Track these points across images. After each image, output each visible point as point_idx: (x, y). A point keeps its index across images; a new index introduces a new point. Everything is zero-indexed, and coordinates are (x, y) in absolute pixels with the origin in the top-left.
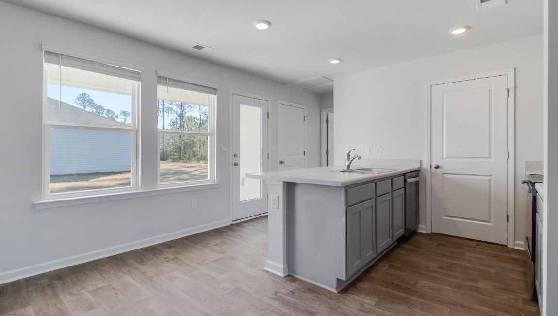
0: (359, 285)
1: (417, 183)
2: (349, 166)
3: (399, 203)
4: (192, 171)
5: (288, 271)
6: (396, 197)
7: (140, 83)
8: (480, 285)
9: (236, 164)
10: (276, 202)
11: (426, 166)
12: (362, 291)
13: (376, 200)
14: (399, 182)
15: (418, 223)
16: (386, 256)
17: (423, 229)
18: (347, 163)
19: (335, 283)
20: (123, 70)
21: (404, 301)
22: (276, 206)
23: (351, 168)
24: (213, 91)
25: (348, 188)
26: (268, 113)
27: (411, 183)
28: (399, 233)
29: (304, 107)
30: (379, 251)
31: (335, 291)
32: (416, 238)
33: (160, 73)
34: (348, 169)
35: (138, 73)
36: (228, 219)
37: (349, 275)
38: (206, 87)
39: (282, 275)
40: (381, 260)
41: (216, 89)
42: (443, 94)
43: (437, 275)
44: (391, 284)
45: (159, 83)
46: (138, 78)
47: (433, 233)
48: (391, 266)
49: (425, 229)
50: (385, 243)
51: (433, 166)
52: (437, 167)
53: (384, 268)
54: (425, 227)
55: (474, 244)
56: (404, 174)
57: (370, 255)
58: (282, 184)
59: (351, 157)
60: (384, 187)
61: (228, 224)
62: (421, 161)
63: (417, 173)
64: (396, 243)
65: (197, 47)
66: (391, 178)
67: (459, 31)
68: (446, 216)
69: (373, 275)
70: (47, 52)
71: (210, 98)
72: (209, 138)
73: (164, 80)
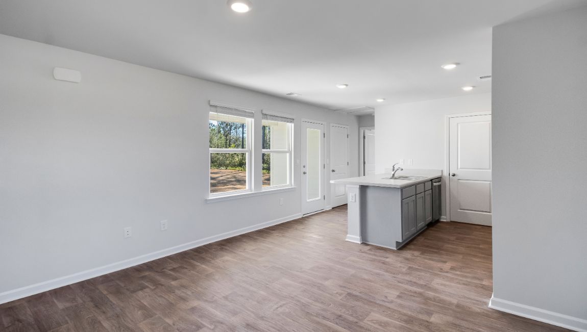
0: (408, 247)
1: (440, 186)
2: (394, 175)
3: (428, 199)
4: (218, 177)
5: (362, 240)
6: (427, 195)
7: (253, 120)
8: (481, 246)
9: (304, 173)
10: (354, 198)
11: (446, 174)
12: (410, 249)
13: (416, 197)
14: (428, 186)
15: (440, 214)
16: (421, 233)
17: (444, 219)
18: (393, 173)
19: (395, 245)
21: (436, 253)
22: (354, 201)
23: (396, 175)
24: (291, 120)
25: (403, 189)
26: (324, 134)
27: (435, 186)
28: (429, 219)
29: (347, 127)
30: (418, 229)
31: (395, 249)
32: (439, 224)
33: (264, 112)
34: (393, 177)
35: (252, 113)
36: (300, 214)
37: (404, 239)
39: (360, 243)
40: (418, 235)
41: (294, 119)
42: (458, 124)
43: (454, 242)
44: (427, 246)
45: (263, 119)
47: (451, 221)
48: (425, 239)
49: (446, 219)
50: (421, 224)
51: (451, 174)
52: (454, 175)
53: (421, 239)
54: (445, 217)
55: (480, 227)
56: (431, 180)
57: (413, 230)
58: (358, 187)
59: (395, 169)
60: (420, 189)
61: (301, 217)
62: (442, 171)
63: (439, 179)
64: (426, 227)
65: (289, 94)
66: (424, 183)
67: (468, 89)
68: (460, 209)
69: (415, 242)
70: (211, 106)
71: (291, 126)
72: (288, 155)
73: (265, 116)
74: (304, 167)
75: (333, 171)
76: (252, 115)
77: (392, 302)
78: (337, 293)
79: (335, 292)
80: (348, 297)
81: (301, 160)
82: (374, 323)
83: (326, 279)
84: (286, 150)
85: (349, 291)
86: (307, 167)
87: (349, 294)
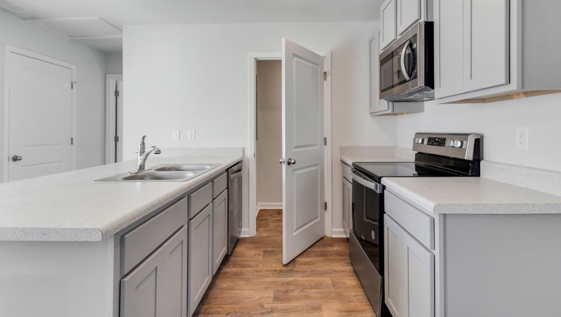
75: (15, 159)
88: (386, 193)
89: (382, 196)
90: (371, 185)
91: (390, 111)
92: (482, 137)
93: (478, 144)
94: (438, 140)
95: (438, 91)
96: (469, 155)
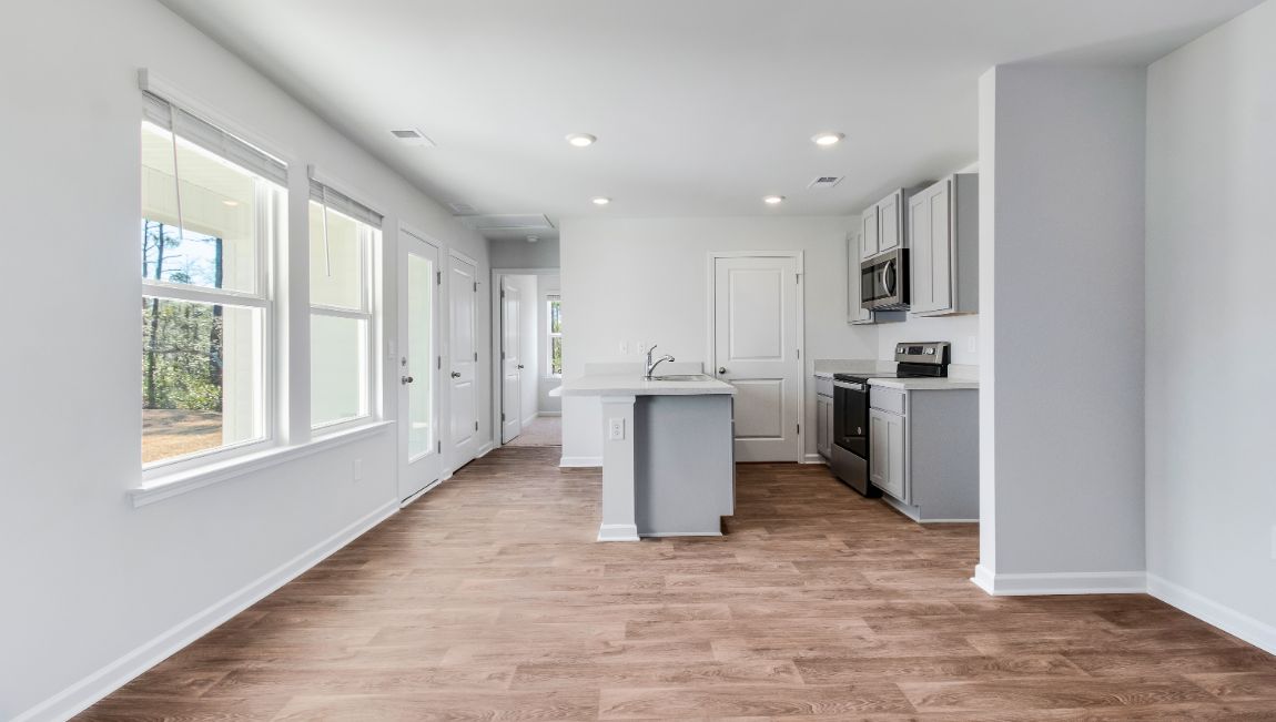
5: (641, 532)
7: (287, 192)
9: (408, 380)
11: (709, 370)
20: (263, 158)
22: (621, 435)
24: (376, 218)
26: (439, 274)
29: (475, 263)
33: (316, 174)
34: (650, 378)
35: (284, 169)
36: (395, 500)
38: (368, 210)
39: (636, 539)
41: (381, 217)
42: (729, 271)
45: (311, 196)
46: (280, 179)
51: (718, 371)
52: (723, 372)
58: (632, 400)
59: (654, 361)
61: (397, 510)
65: (399, 134)
67: (774, 201)
70: (148, 94)
71: (373, 236)
72: (362, 325)
73: (320, 190)
74: (404, 362)
75: (454, 375)
76: (280, 174)
77: (623, 650)
78: (490, 678)
79: (485, 676)
80: (525, 676)
81: (397, 341)
82: (623, 712)
83: (441, 651)
84: (357, 307)
85: (517, 660)
86: (411, 361)
87: (521, 668)
88: (873, 392)
89: (868, 394)
90: (858, 387)
91: (871, 321)
92: (950, 345)
93: (947, 350)
94: (916, 349)
95: (913, 306)
96: (938, 359)
